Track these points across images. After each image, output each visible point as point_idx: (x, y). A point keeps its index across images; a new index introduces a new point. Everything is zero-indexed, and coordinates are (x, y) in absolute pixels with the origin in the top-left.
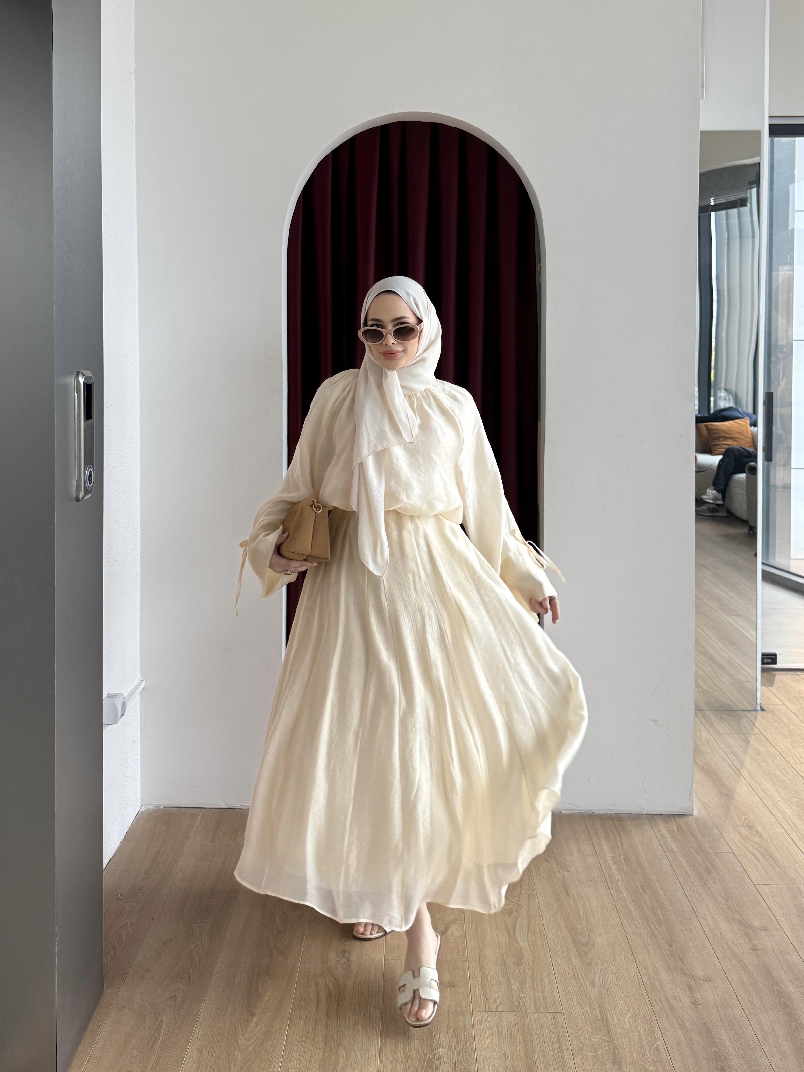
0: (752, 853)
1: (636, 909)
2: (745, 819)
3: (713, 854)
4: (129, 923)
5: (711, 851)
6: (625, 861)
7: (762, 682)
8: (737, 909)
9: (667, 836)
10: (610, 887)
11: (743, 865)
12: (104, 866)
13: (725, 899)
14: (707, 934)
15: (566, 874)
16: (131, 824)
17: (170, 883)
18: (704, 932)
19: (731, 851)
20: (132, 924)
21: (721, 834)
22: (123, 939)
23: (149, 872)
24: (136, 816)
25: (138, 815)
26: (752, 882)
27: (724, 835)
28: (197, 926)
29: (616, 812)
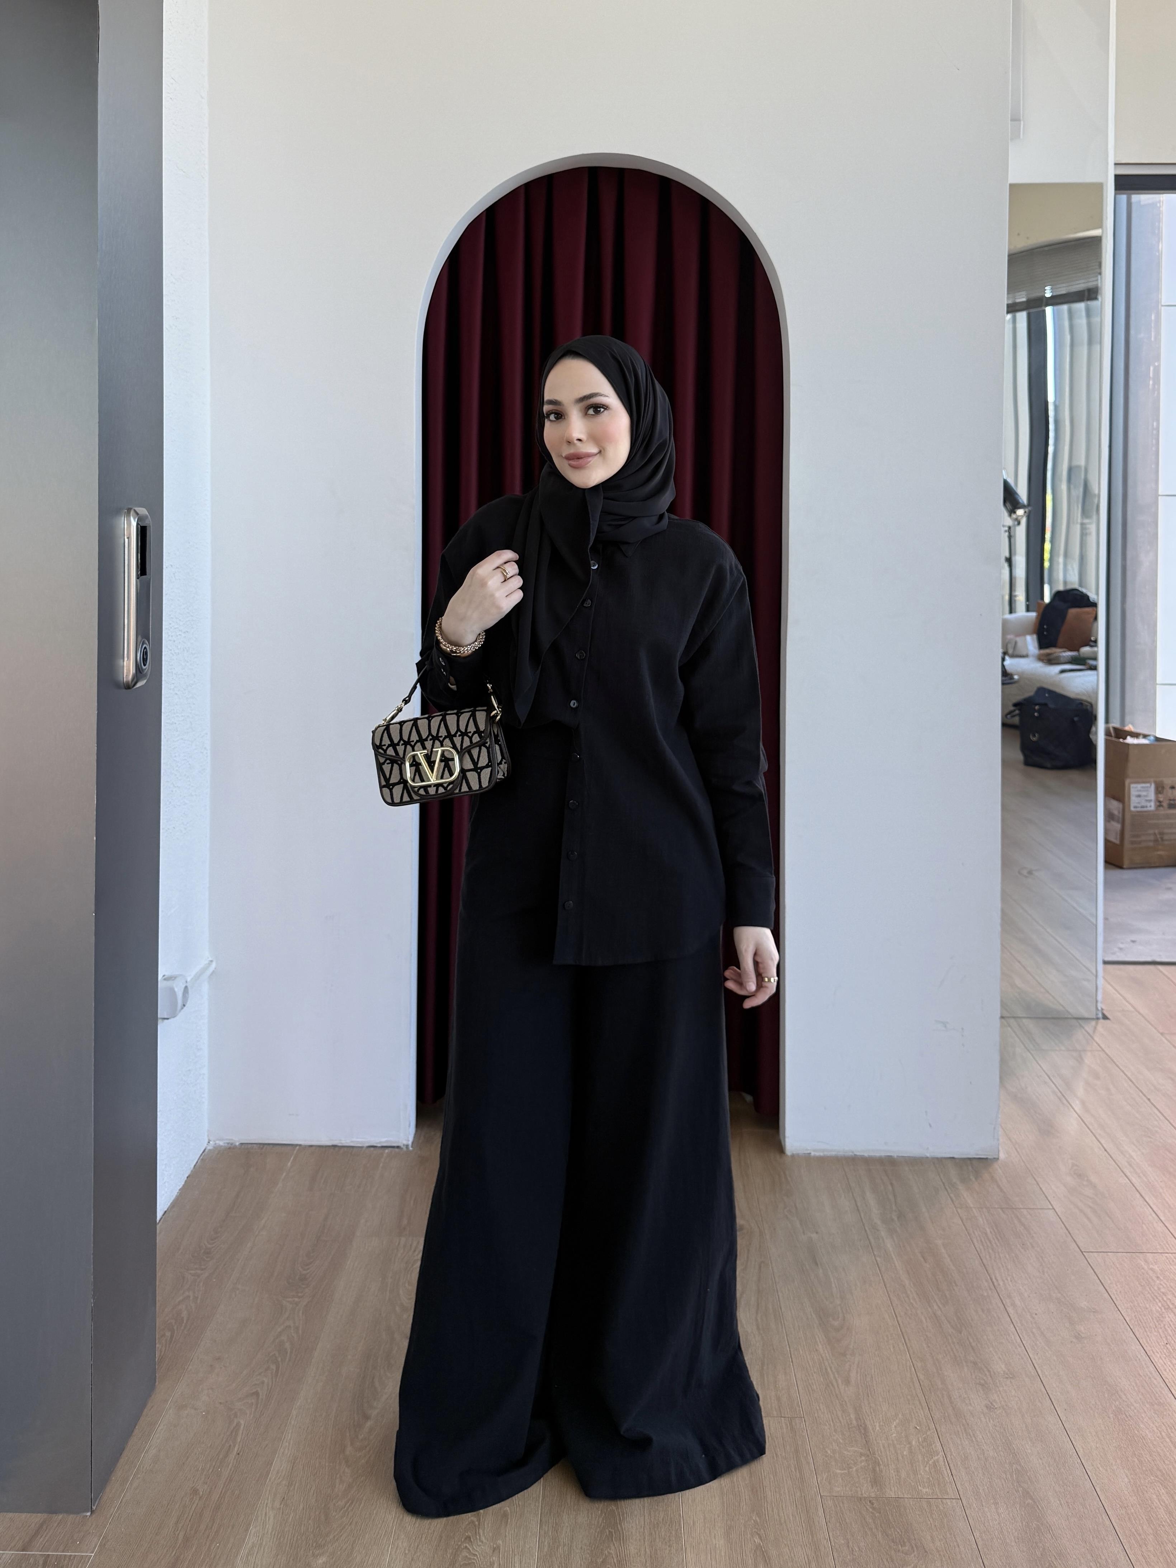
0: (1081, 1211)
1: (912, 1284)
2: (1074, 1165)
3: (1025, 1211)
5: (1021, 1206)
6: (898, 1218)
7: (1105, 979)
8: (1057, 1284)
10: (875, 1253)
11: (1067, 1226)
13: (1039, 1272)
14: (1011, 1315)
15: (814, 1236)
16: (195, 1166)
17: (249, 1245)
18: (1008, 1313)
19: (1051, 1207)
20: (198, 1297)
21: (1038, 1184)
22: (183, 1318)
23: (219, 1229)
24: (201, 1155)
25: (203, 1154)
26: (1079, 1248)
27: (1041, 1186)
28: (288, 1302)
29: (889, 1154)
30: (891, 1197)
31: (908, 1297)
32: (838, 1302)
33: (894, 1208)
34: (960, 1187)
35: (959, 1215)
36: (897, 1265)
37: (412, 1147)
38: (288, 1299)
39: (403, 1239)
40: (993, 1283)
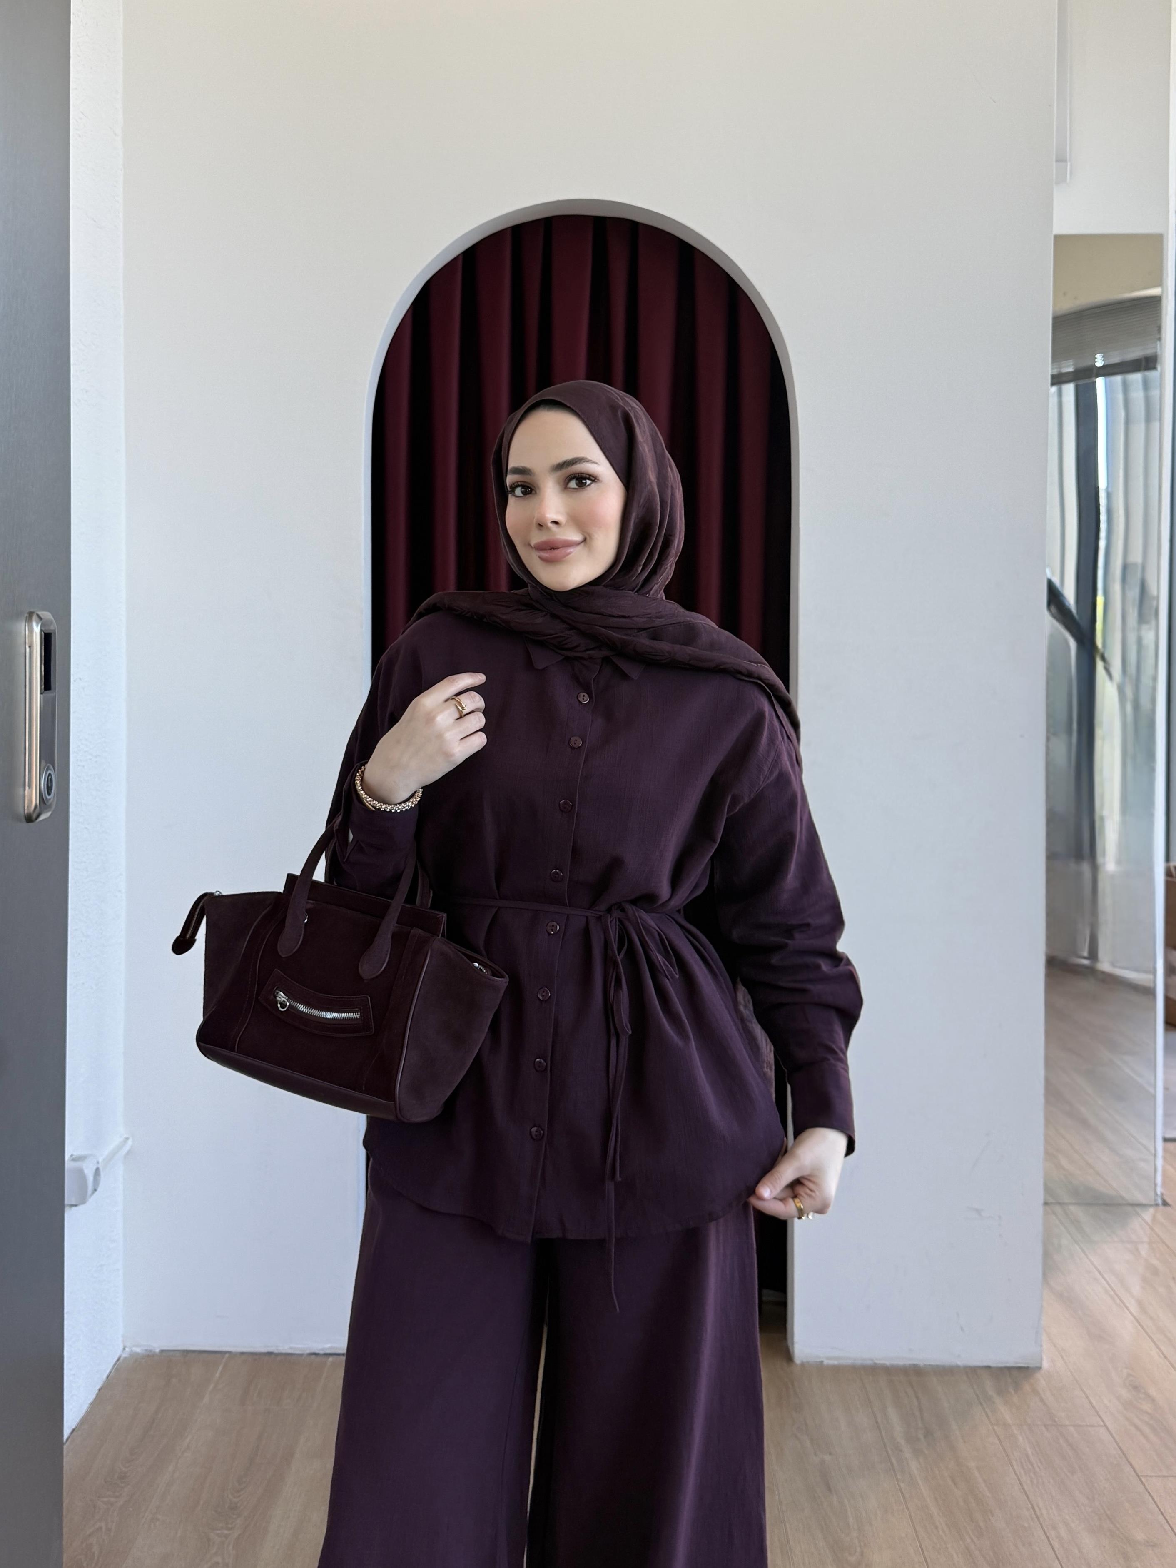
0: (1137, 1428)
1: (941, 1514)
2: (1129, 1375)
3: (1072, 1429)
4: (104, 1529)
5: (1067, 1423)
6: (925, 1437)
7: (1164, 1159)
8: (1108, 1512)
9: (998, 1400)
10: (899, 1477)
11: (1120, 1445)
12: (65, 1437)
13: (1088, 1498)
14: (1056, 1550)
15: (828, 1458)
16: (108, 1377)
19: (1102, 1423)
20: (111, 1529)
21: (1087, 1397)
22: (94, 1553)
23: (136, 1450)
24: (115, 1364)
25: (118, 1363)
26: (1134, 1470)
27: (1090, 1399)
29: (915, 1363)
30: (917, 1413)
31: (937, 1528)
32: (855, 1534)
33: (920, 1425)
35: (995, 1433)
36: (924, 1491)
38: (216, 1532)
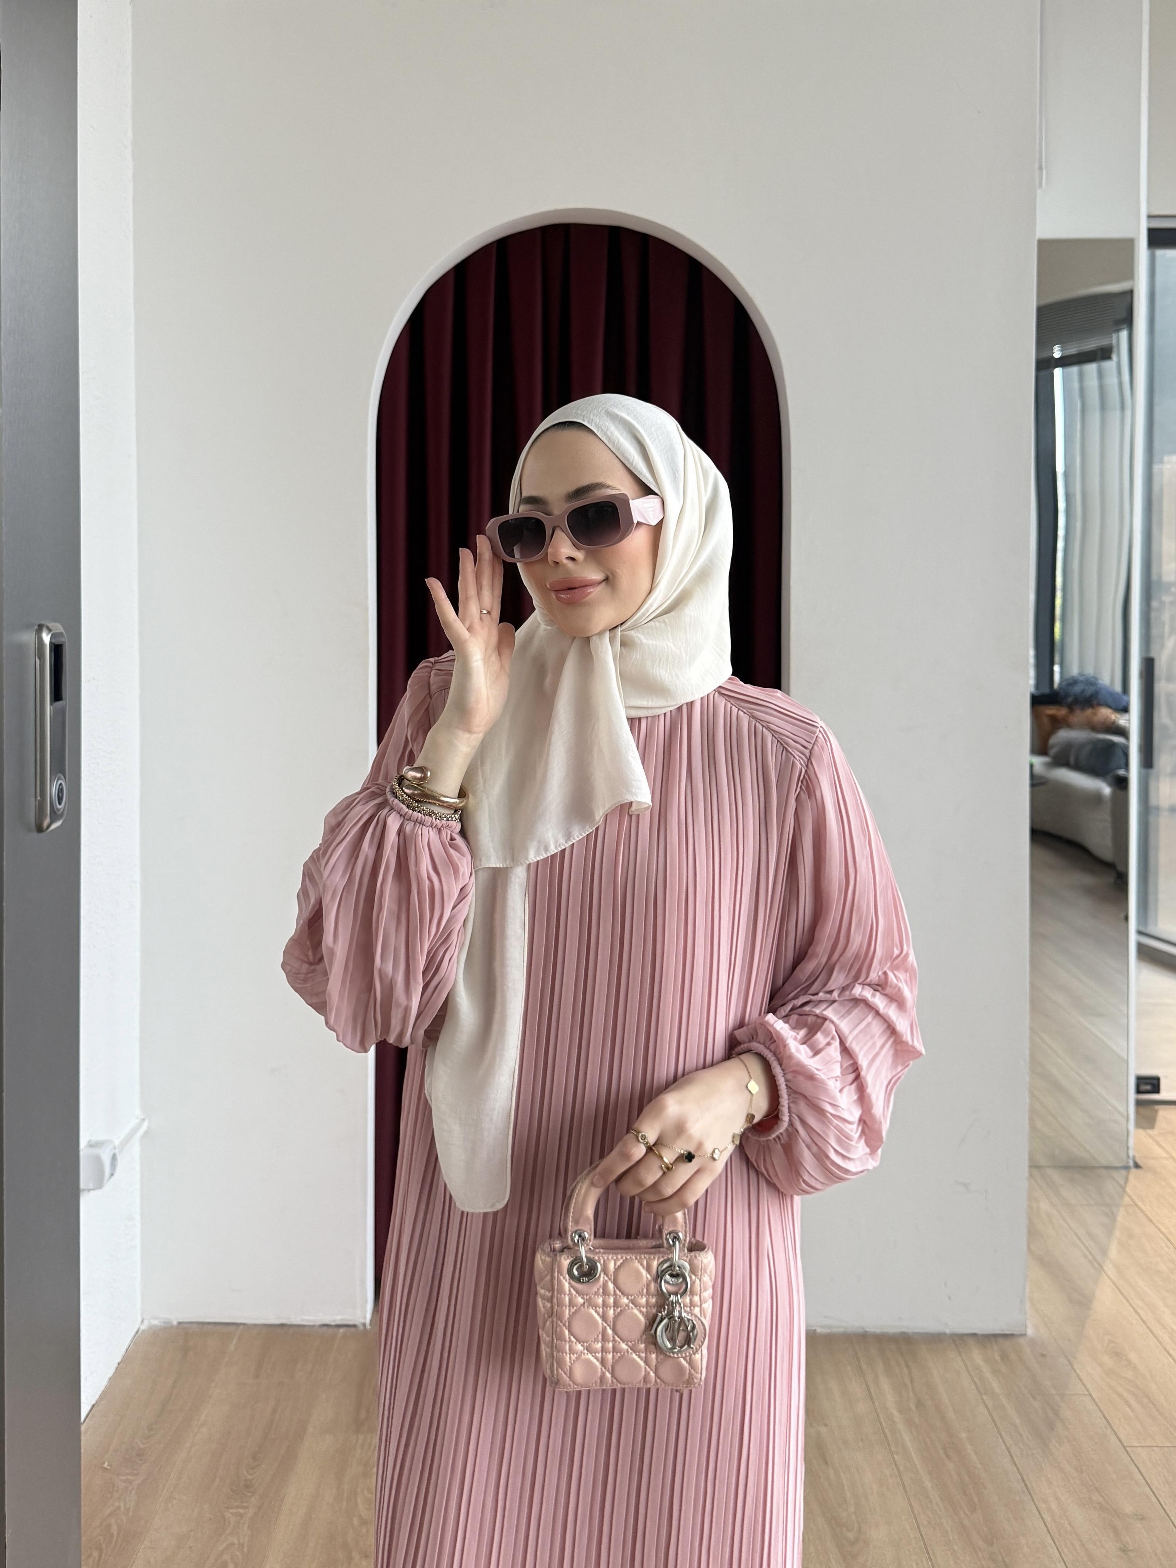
1: (934, 1486)
2: (1110, 1341)
3: (1058, 1397)
4: (122, 1510)
5: (1054, 1392)
6: (916, 1408)
7: (1136, 1122)
8: (1097, 1485)
9: (985, 1368)
10: (893, 1449)
11: (1105, 1415)
12: (82, 1417)
13: (1077, 1470)
14: (1048, 1524)
15: (823, 1430)
16: (127, 1350)
17: (188, 1445)
18: (1044, 1522)
19: (1087, 1393)
20: (128, 1510)
21: (1071, 1365)
22: (113, 1534)
23: (154, 1426)
24: (134, 1337)
25: (136, 1336)
26: (1120, 1441)
27: (1075, 1366)
28: (232, 1513)
29: (903, 1330)
30: (908, 1382)
31: (931, 1502)
32: (852, 1509)
33: (911, 1395)
34: (984, 1370)
35: (984, 1403)
36: (917, 1463)
37: (370, 1325)
38: (231, 1511)
39: (361, 1437)
40: (1026, 1485)
